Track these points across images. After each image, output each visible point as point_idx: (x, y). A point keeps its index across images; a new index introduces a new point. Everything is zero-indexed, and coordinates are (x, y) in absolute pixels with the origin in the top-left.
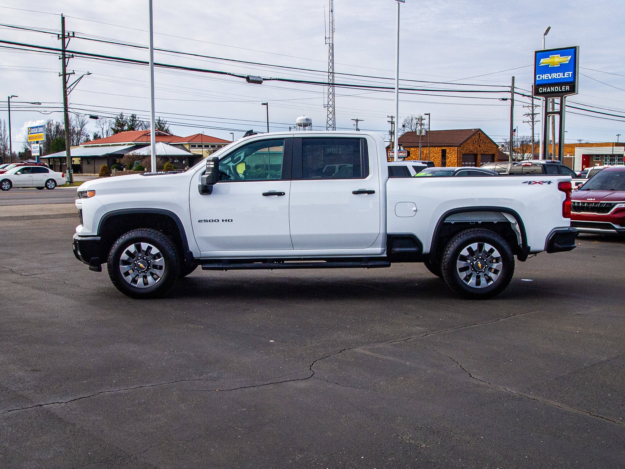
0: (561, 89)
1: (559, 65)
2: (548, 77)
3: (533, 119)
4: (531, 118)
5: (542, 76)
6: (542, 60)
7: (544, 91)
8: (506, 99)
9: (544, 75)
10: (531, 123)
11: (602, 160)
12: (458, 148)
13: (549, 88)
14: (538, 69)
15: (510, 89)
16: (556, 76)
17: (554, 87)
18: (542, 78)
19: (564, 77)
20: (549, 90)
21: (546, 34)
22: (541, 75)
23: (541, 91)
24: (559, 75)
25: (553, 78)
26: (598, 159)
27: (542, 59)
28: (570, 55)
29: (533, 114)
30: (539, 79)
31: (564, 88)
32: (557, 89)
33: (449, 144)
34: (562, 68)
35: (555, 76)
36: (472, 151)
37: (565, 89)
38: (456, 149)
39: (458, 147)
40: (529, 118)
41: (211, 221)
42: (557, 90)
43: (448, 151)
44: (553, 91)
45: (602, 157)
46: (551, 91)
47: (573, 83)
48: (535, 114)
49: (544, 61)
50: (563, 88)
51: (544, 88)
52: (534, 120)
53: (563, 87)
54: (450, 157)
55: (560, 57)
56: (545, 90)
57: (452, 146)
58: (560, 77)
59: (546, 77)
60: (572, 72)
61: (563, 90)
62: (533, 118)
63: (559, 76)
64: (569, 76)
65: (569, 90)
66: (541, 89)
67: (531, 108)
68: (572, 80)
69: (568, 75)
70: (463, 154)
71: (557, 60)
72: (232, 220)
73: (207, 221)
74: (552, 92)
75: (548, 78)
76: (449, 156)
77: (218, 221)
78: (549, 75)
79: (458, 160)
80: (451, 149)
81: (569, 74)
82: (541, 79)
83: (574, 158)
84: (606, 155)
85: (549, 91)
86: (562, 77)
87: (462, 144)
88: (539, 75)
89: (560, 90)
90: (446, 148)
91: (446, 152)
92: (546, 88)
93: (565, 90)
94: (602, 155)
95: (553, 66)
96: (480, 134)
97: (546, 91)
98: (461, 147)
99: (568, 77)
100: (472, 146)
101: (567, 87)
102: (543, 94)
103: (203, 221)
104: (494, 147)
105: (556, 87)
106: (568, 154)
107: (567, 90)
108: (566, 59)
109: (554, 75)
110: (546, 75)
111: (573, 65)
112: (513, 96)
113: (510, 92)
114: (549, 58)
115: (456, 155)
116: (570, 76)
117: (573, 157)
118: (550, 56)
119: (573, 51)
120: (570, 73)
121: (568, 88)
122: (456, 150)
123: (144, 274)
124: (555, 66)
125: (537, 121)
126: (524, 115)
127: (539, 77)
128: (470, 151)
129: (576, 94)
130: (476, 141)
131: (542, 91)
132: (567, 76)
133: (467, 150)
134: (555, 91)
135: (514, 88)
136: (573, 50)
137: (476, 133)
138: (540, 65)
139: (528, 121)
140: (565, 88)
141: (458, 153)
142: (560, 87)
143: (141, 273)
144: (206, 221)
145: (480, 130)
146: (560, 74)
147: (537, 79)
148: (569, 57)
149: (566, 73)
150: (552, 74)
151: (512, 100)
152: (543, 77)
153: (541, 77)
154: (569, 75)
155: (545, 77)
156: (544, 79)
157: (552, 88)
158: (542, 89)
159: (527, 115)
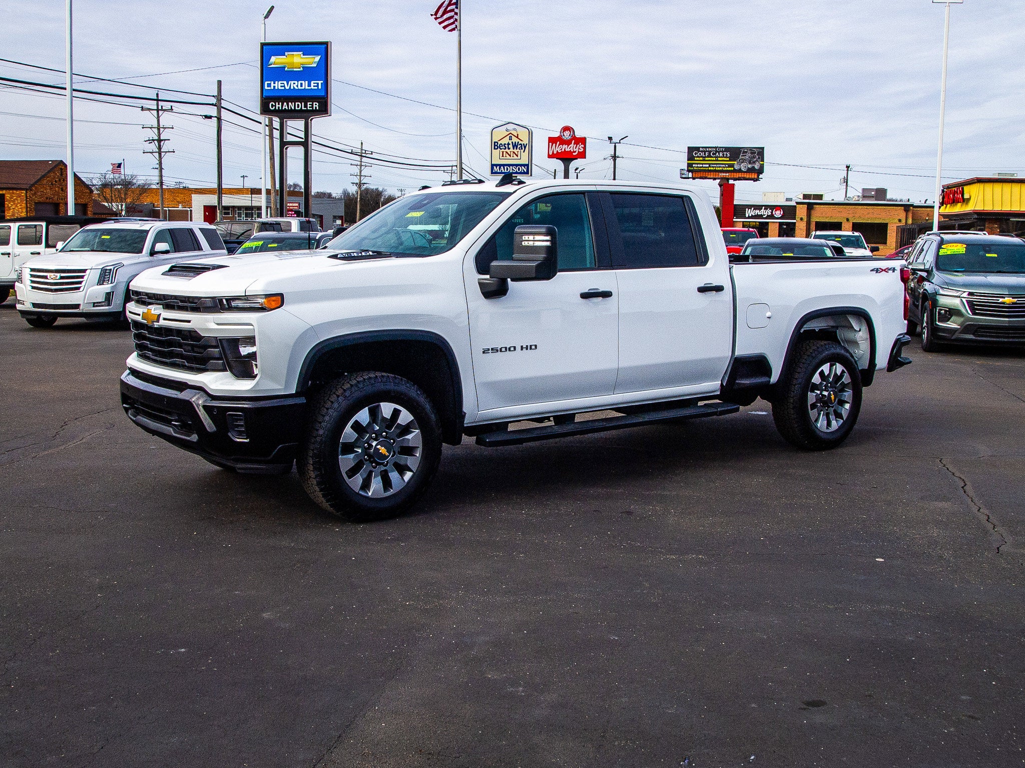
0: (306, 106)
1: (302, 69)
2: (284, 86)
3: (160, 148)
4: (157, 146)
5: (274, 83)
6: (273, 59)
7: (277, 108)
8: (210, 117)
9: (276, 82)
10: (157, 155)
11: (234, 216)
12: (27, 192)
13: (285, 104)
14: (267, 73)
15: (214, 101)
16: (297, 86)
17: (293, 103)
18: (274, 87)
19: (310, 88)
20: (285, 107)
21: (266, 17)
22: (272, 82)
23: (272, 107)
24: (301, 84)
25: (292, 88)
26: (228, 214)
27: (272, 57)
28: (319, 55)
29: (160, 141)
30: (269, 88)
31: (310, 104)
32: (300, 106)
33: (10, 186)
34: (306, 73)
35: (294, 85)
36: (50, 199)
37: (312, 107)
38: (23, 194)
39: (26, 190)
40: (153, 147)
41: (503, 350)
42: (298, 107)
43: (8, 196)
44: (293, 108)
45: (234, 209)
46: (290, 108)
47: (324, 98)
48: (163, 140)
49: (276, 61)
50: (309, 106)
51: (277, 103)
52: (162, 150)
53: (308, 103)
54: (13, 207)
55: (302, 55)
56: (278, 106)
57: (17, 189)
58: (303, 88)
59: (281, 86)
60: (322, 82)
61: (308, 108)
62: (160, 146)
63: (301, 86)
64: (318, 88)
65: (317, 108)
66: (272, 104)
67: (156, 131)
68: (323, 94)
69: (316, 85)
70: (35, 203)
71: (297, 60)
72: (536, 346)
73: (497, 351)
74: (291, 111)
75: (283, 88)
76: (10, 205)
77: (515, 348)
78: (285, 82)
79: (27, 213)
80: (13, 193)
81: (318, 84)
82: (272, 88)
83: (191, 211)
84: (240, 208)
85: (285, 109)
86: (307, 88)
87: (33, 185)
88: (269, 82)
89: (303, 108)
90: (4, 192)
91: (4, 199)
92: (280, 103)
93: (311, 109)
94: (234, 207)
95: (292, 69)
96: (61, 169)
97: (280, 108)
98: (31, 190)
99: (316, 88)
100: (51, 189)
101: (314, 103)
102: (277, 112)
103: (490, 351)
104: (86, 193)
105: (297, 103)
106: (180, 205)
107: (314, 108)
108: (313, 61)
109: (294, 83)
110: (280, 82)
111: (323, 71)
112: (219, 112)
113: (215, 105)
114: (285, 57)
115: (24, 205)
116: (320, 87)
117: (189, 209)
118: (286, 54)
119: (322, 49)
120: (320, 82)
121: (317, 106)
122: (23, 196)
123: (383, 468)
124: (295, 70)
125: (166, 152)
126: (146, 141)
127: (269, 85)
128: (47, 198)
129: (330, 116)
130: (56, 181)
131: (274, 107)
132: (314, 86)
133: (41, 196)
134: (297, 108)
135: (222, 100)
136: (323, 46)
137: (55, 167)
138: (270, 66)
139: (152, 151)
140: (312, 105)
141: (27, 201)
142: (303, 103)
143: (376, 467)
144: (494, 350)
145: (62, 161)
146: (303, 82)
147: (266, 88)
148: (317, 58)
149: (312, 82)
150: (290, 82)
151: (219, 119)
152: (276, 85)
153: (272, 85)
154: (318, 86)
155: (278, 85)
156: (276, 88)
157: (290, 104)
158: (274, 104)
159: (150, 141)
